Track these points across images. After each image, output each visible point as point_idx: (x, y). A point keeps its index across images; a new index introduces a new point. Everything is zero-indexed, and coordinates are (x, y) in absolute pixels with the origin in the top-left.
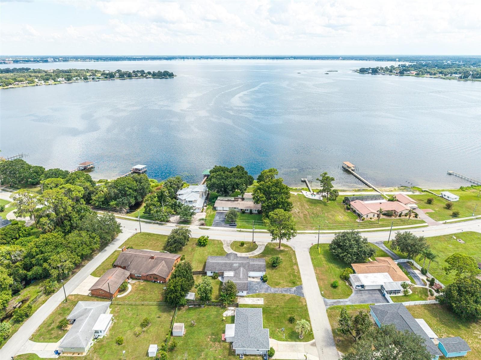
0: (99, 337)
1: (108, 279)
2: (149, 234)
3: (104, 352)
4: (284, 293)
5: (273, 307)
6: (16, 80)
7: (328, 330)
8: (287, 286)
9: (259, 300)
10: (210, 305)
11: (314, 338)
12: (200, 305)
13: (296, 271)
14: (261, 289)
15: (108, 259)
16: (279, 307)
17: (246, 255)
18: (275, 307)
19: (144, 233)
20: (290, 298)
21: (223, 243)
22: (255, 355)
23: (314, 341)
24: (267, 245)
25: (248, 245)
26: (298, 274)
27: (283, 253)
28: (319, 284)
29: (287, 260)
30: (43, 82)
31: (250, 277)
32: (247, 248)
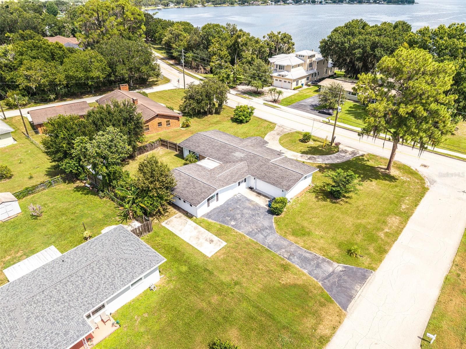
4: (294, 262)
5: (225, 278)
8: (322, 249)
9: (212, 241)
12: (98, 191)
13: (387, 230)
14: (247, 222)
17: (294, 156)
18: (227, 280)
20: (295, 286)
21: (275, 129)
24: (363, 156)
25: (319, 143)
26: (386, 239)
27: (387, 182)
28: (439, 301)
29: (385, 199)
30: (273, 3)
31: (254, 191)
32: (311, 147)
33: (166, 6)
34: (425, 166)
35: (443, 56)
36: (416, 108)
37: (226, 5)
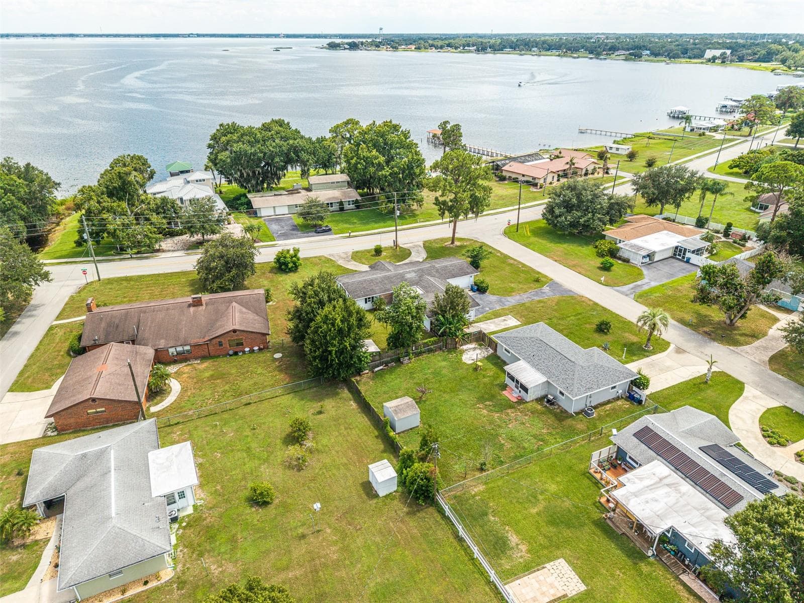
0: (183, 513)
1: (96, 371)
2: (127, 279)
3: (233, 540)
4: (537, 298)
8: (529, 288)
9: (505, 320)
10: (420, 353)
11: (670, 344)
12: (398, 361)
13: (520, 266)
15: (42, 347)
19: (108, 279)
20: (558, 302)
21: (334, 259)
23: (674, 346)
24: (424, 244)
25: (388, 251)
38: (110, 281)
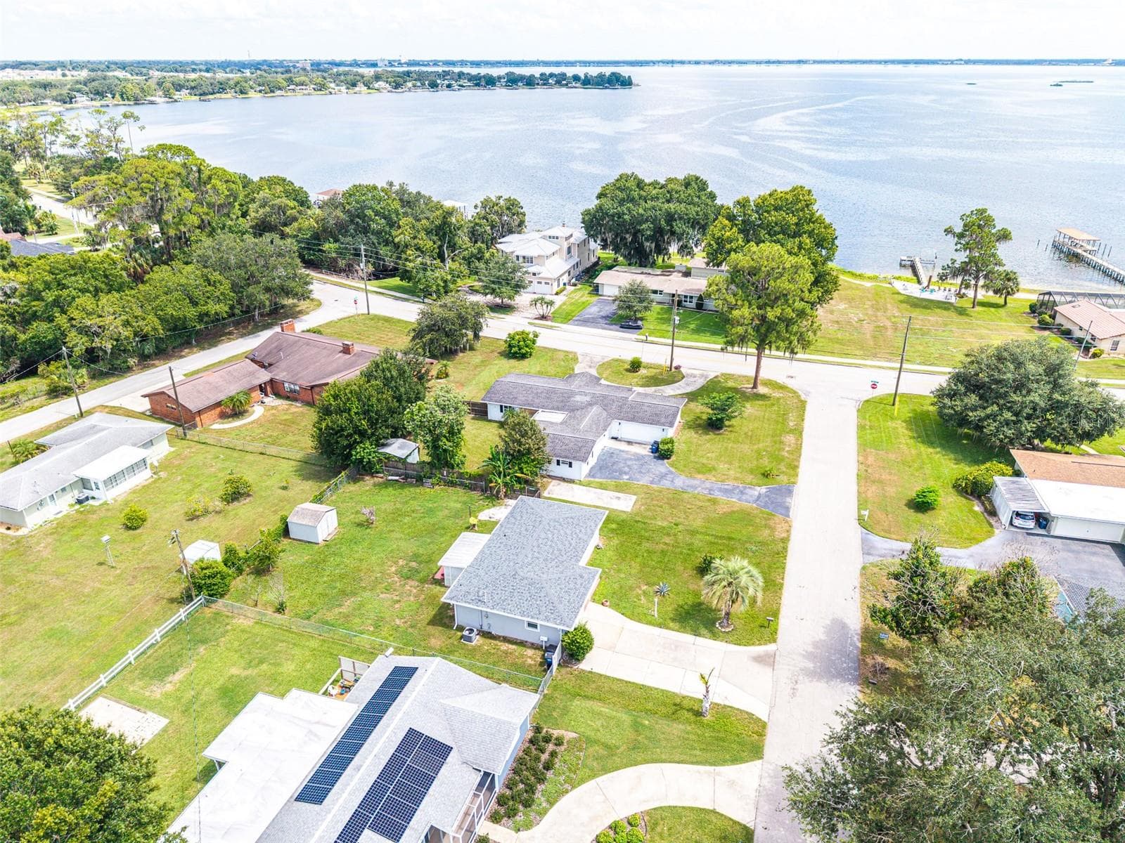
0: (91, 502)
2: (387, 320)
3: (78, 537)
4: (718, 495)
5: (661, 523)
6: (292, 81)
7: (844, 626)
8: (736, 479)
9: (619, 498)
10: (450, 483)
11: (775, 641)
12: (420, 480)
13: (787, 449)
14: (641, 472)
16: (680, 528)
18: (665, 524)
19: (376, 316)
20: (733, 512)
21: (580, 360)
22: (522, 643)
23: (771, 647)
24: (716, 377)
25: (655, 371)
26: (791, 457)
27: (761, 402)
28: (859, 492)
29: (768, 420)
30: (343, 89)
31: (620, 441)
32: (647, 377)
33: (65, 103)
34: (792, 377)
35: (775, 235)
36: (783, 310)
37: (229, 96)
38: (377, 318)
